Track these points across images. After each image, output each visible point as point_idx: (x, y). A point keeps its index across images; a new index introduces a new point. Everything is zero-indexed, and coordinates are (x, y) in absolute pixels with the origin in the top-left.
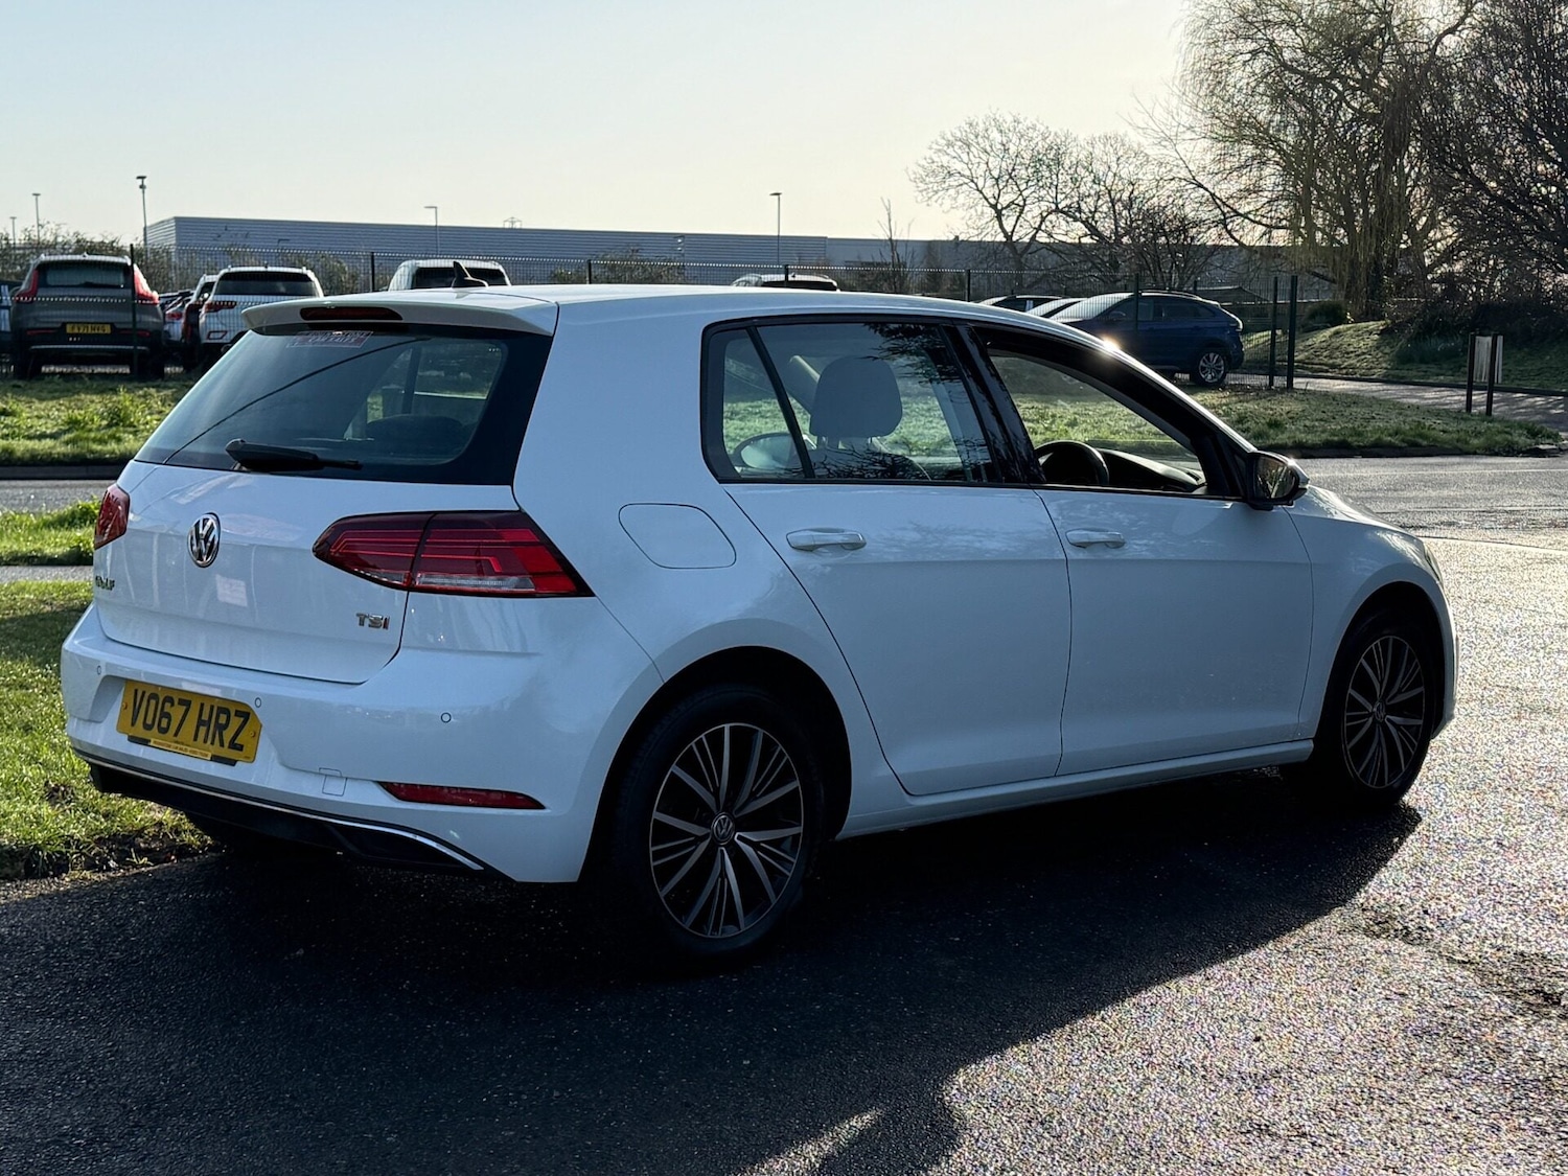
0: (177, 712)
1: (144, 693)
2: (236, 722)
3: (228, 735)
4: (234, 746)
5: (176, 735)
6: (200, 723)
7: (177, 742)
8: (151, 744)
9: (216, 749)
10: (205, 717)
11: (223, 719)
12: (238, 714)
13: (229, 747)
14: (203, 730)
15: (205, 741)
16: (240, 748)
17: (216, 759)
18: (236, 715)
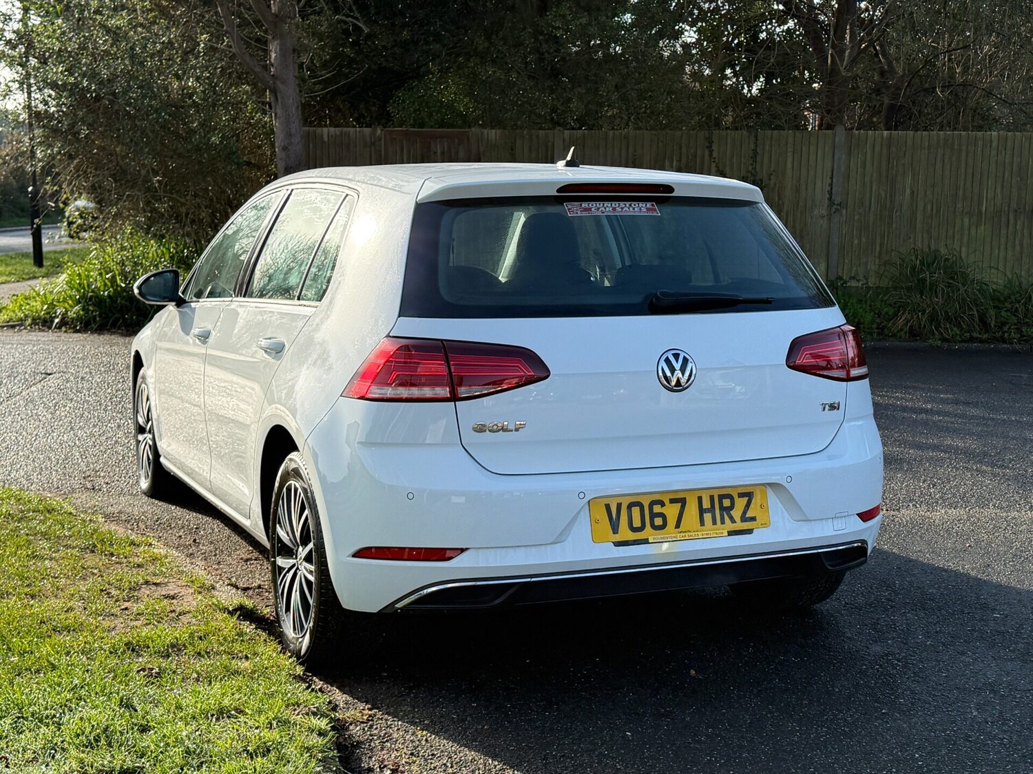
0: (671, 511)
1: (619, 506)
2: (741, 503)
3: (737, 514)
4: (744, 519)
5: (678, 526)
6: (702, 511)
7: (681, 532)
8: (650, 541)
9: (729, 526)
10: (706, 504)
11: (727, 503)
12: (741, 495)
13: (742, 521)
14: (708, 517)
15: (714, 523)
16: (753, 519)
17: (731, 533)
18: (739, 497)
